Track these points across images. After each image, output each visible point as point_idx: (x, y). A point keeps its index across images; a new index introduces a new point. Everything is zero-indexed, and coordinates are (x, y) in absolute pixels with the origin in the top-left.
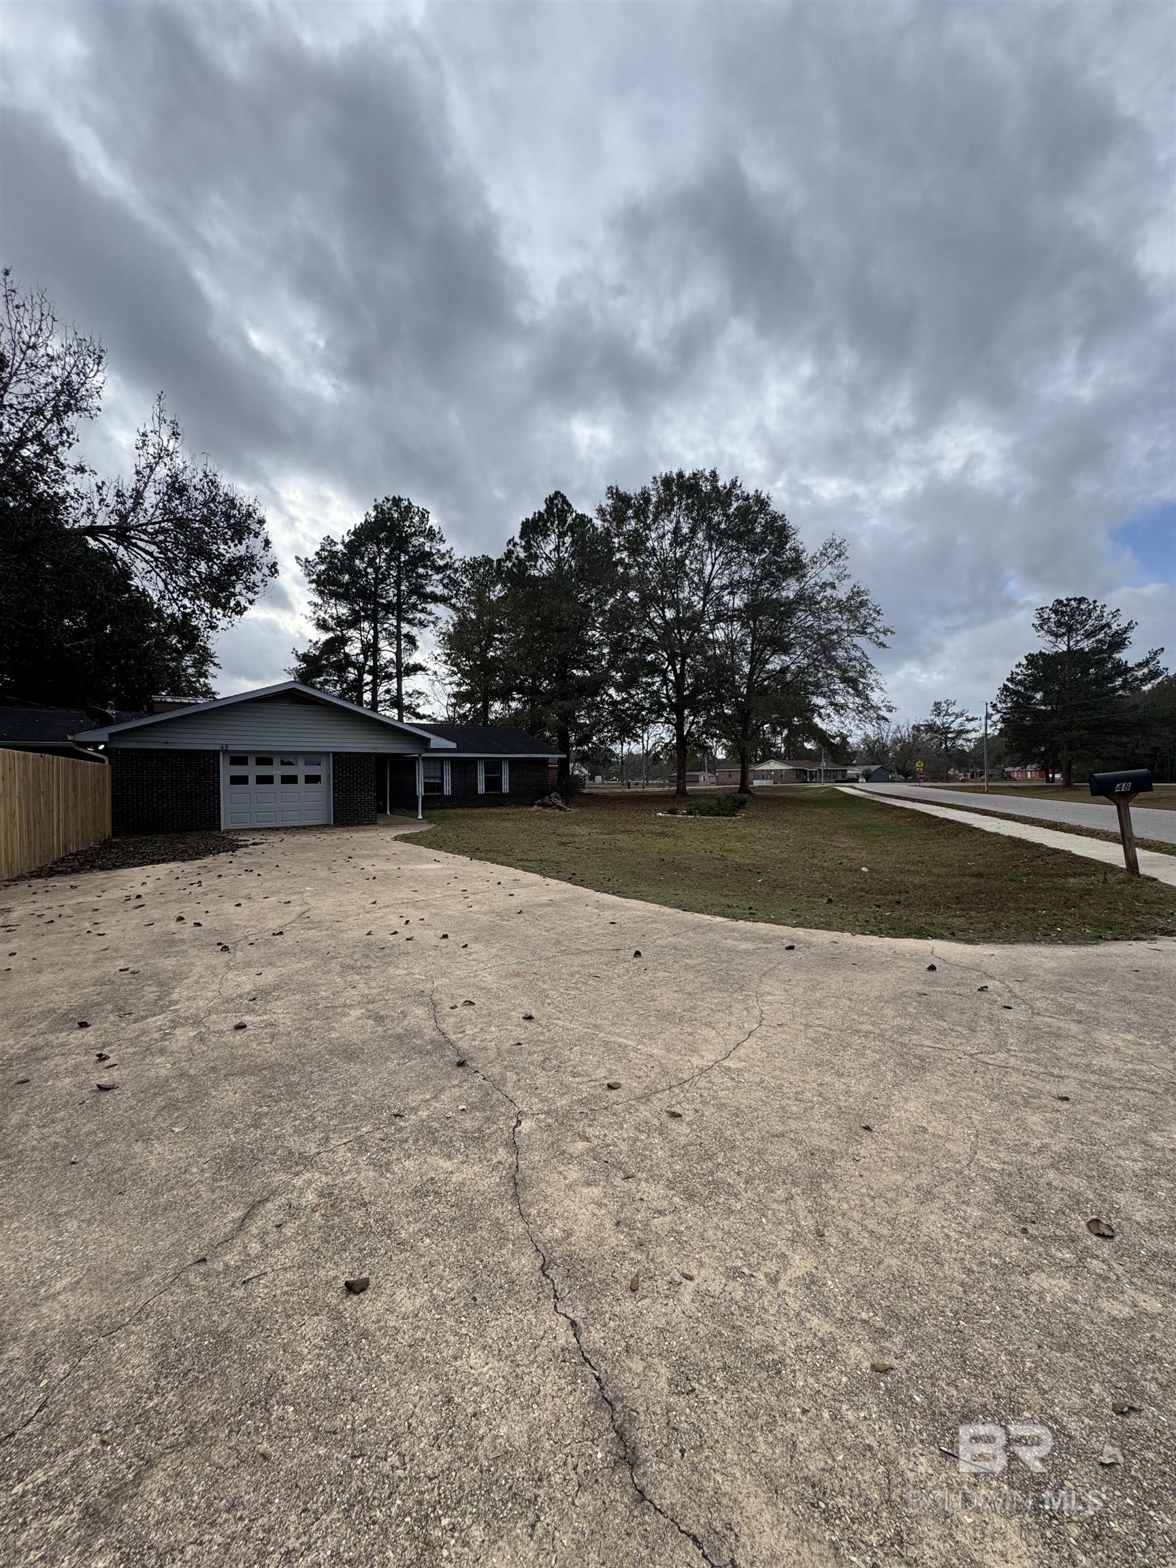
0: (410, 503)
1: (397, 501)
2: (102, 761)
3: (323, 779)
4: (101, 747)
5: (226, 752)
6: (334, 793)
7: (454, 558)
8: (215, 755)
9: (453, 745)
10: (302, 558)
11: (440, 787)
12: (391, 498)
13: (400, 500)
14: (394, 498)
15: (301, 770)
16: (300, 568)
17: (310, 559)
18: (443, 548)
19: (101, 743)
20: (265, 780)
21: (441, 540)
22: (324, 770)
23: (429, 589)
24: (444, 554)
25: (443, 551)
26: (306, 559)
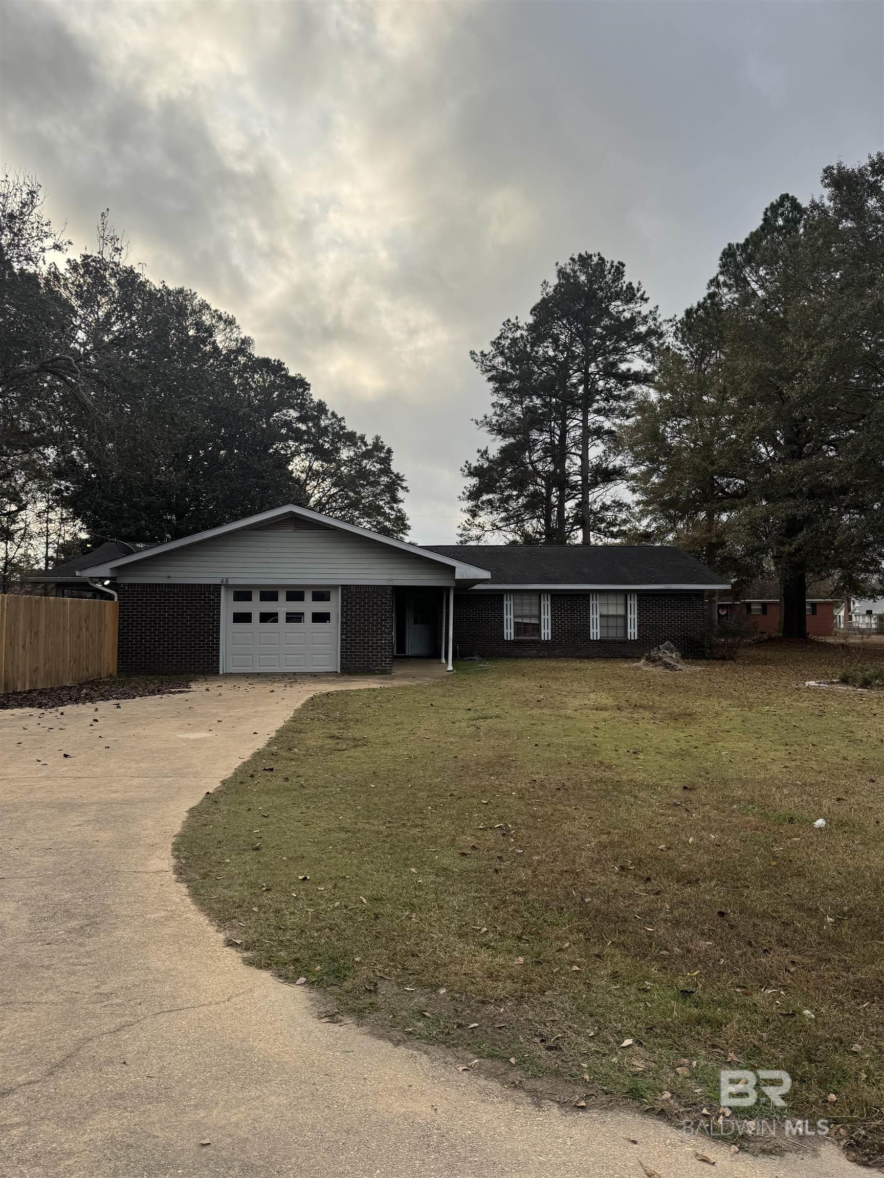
0: (601, 259)
1: (584, 260)
2: (111, 597)
3: (333, 617)
4: (107, 582)
5: (228, 587)
6: (342, 634)
7: (660, 320)
8: (215, 590)
9: (486, 575)
10: (478, 352)
11: (537, 628)
12: (576, 257)
13: (590, 257)
14: (580, 256)
15: (309, 607)
16: (474, 364)
17: (486, 352)
18: (645, 309)
19: (106, 579)
20: (267, 618)
21: (642, 298)
22: (333, 607)
23: (623, 367)
24: (646, 317)
25: (644, 313)
26: (482, 352)
